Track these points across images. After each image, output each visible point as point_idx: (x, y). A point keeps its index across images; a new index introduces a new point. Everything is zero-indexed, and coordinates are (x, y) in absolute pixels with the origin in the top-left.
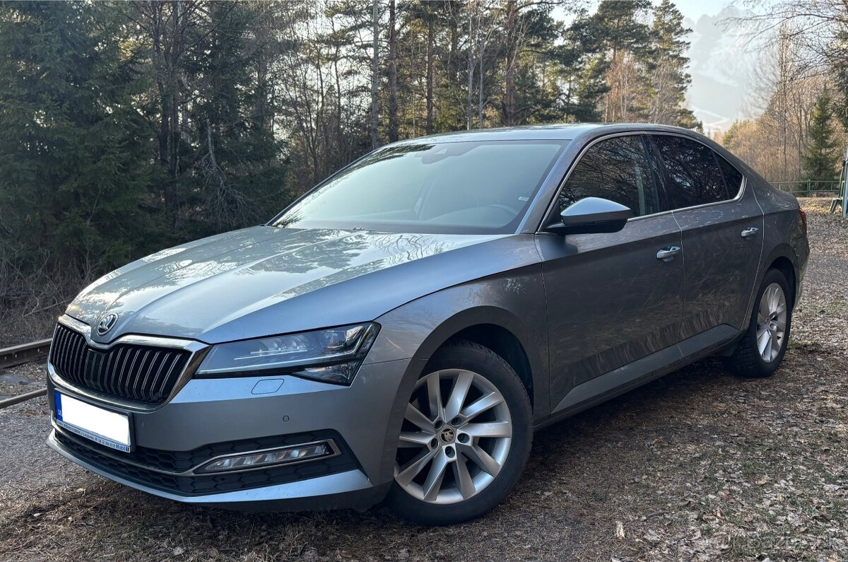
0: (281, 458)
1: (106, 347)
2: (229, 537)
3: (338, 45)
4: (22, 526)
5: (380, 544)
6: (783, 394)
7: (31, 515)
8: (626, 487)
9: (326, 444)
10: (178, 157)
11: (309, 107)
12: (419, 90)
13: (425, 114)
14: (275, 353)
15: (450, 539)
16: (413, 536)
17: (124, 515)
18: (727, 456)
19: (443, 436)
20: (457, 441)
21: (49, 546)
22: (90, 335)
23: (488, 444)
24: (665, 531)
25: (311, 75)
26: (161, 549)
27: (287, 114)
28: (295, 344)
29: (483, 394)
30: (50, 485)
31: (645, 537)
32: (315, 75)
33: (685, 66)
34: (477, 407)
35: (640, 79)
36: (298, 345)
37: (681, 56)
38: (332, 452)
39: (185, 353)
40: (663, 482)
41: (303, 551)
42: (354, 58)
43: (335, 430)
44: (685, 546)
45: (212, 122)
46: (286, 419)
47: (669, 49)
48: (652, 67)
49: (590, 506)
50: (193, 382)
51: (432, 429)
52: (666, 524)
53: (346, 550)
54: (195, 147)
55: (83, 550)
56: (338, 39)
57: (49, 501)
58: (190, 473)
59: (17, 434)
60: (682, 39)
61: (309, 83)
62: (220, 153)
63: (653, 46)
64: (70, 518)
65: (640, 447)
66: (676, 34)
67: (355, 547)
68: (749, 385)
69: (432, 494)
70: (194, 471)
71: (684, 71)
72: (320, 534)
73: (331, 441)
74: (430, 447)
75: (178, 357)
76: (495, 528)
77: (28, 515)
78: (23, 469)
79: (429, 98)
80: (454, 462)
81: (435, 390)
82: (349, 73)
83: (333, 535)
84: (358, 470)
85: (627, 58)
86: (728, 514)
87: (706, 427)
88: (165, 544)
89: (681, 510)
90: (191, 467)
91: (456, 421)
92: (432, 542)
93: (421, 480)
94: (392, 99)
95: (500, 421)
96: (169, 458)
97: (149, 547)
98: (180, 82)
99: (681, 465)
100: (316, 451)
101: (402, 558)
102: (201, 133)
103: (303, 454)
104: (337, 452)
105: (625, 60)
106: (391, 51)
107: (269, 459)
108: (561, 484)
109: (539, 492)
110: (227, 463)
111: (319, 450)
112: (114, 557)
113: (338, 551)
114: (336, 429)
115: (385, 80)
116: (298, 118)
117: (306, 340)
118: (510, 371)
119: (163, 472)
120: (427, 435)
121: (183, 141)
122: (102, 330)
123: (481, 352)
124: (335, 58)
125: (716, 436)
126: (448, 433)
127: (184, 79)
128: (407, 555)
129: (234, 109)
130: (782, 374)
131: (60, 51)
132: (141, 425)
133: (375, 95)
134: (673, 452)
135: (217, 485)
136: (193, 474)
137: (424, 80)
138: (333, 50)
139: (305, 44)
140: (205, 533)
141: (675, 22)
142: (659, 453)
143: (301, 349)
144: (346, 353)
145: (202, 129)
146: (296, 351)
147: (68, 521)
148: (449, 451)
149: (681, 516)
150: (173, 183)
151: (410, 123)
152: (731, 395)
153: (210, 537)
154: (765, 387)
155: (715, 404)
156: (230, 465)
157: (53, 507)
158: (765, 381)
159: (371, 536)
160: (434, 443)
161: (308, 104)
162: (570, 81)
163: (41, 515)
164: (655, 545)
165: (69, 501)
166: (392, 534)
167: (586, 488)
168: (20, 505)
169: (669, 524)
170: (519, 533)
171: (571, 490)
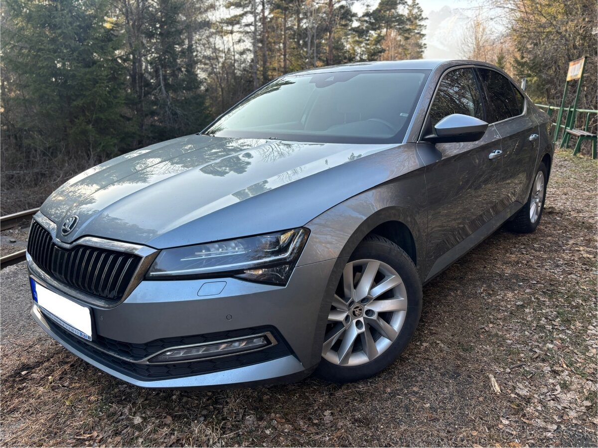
3: (232, 24)
4: (10, 387)
5: (307, 405)
6: (549, 246)
7: (20, 373)
8: (482, 336)
9: (266, 338)
10: (143, 88)
11: (218, 60)
12: (279, 50)
13: (282, 64)
14: (217, 255)
15: (362, 398)
16: (331, 394)
18: (541, 304)
19: (354, 312)
20: (365, 315)
21: (29, 411)
22: (55, 234)
23: (387, 316)
24: (530, 383)
25: (218, 42)
26: (123, 417)
27: (205, 64)
28: (233, 245)
29: (385, 277)
30: (40, 339)
31: (517, 391)
32: (220, 42)
33: (423, 38)
34: (379, 290)
35: (400, 46)
37: (422, 33)
38: (269, 342)
39: (138, 258)
40: (507, 330)
41: (244, 416)
43: (272, 326)
44: (552, 401)
45: (162, 67)
46: (229, 317)
47: (415, 29)
48: (407, 38)
49: (460, 356)
50: (144, 284)
51: (346, 308)
52: (528, 377)
53: (279, 413)
54: (153, 82)
55: (56, 417)
56: (233, 21)
57: (36, 357)
59: (21, 288)
60: (422, 23)
61: (217, 47)
62: (167, 85)
63: (408, 27)
64: (50, 377)
65: (473, 294)
66: (420, 20)
67: (287, 409)
68: (524, 239)
69: (346, 359)
70: (148, 360)
71: (423, 41)
73: (269, 335)
74: (344, 323)
75: (130, 261)
76: (394, 383)
77: (17, 373)
78: (21, 323)
79: (285, 55)
80: (363, 333)
81: (349, 278)
82: (239, 41)
83: (267, 395)
84: (292, 356)
85: (393, 34)
86: (571, 365)
87: (512, 276)
89: (534, 361)
90: (146, 356)
91: (365, 300)
92: (348, 402)
93: (337, 347)
94: (264, 56)
95: (397, 298)
97: (114, 414)
98: (142, 42)
99: (512, 313)
100: (255, 341)
101: (328, 422)
102: (156, 74)
103: (243, 344)
104: (274, 342)
105: (392, 35)
106: (263, 28)
108: (432, 334)
109: (418, 343)
112: (83, 425)
113: (273, 415)
114: (275, 325)
115: (260, 45)
116: (212, 65)
118: (408, 258)
119: (121, 358)
120: (342, 312)
121: (145, 78)
122: (65, 231)
123: (386, 245)
124: (232, 32)
125: (521, 283)
126: (358, 309)
127: (145, 41)
128: (331, 418)
129: (175, 60)
130: (540, 230)
131: (71, 23)
132: (101, 319)
133: (255, 52)
134: (500, 300)
135: (169, 371)
136: (148, 363)
137: (281, 45)
138: (230, 28)
139: (214, 24)
140: (161, 394)
141: (419, 13)
142: (490, 301)
143: (240, 250)
144: (280, 257)
145: (156, 71)
147: (48, 379)
148: (358, 324)
149: (537, 368)
150: (141, 102)
151: (274, 69)
152: (515, 247)
154: (535, 240)
155: (508, 255)
157: (38, 364)
158: (532, 236)
160: (347, 318)
161: (217, 58)
162: (361, 47)
163: (28, 373)
164: (528, 400)
165: (52, 357)
166: (314, 392)
167: (451, 338)
168: (13, 362)
169: (531, 377)
170: (415, 389)
171: (441, 341)
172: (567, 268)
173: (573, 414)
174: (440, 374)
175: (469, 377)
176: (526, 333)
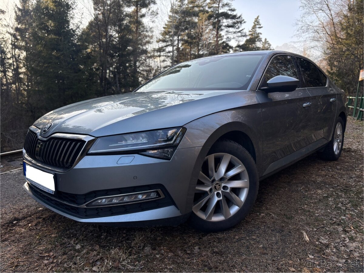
0: (133, 199)
1: (45, 139)
2: (106, 237)
3: (160, 52)
4: (5, 229)
5: (184, 243)
6: (346, 168)
7: (12, 222)
8: (299, 212)
9: (157, 192)
11: (151, 72)
14: (131, 143)
15: (219, 240)
16: (200, 238)
17: (57, 223)
18: (338, 197)
19: (215, 187)
20: (222, 190)
21: (14, 241)
22: (39, 134)
23: (237, 191)
24: (329, 237)
25: (151, 62)
26: (69, 245)
28: (141, 139)
29: (235, 166)
30: (27, 206)
31: (320, 241)
32: (153, 62)
34: (232, 173)
36: (143, 139)
38: (160, 196)
39: (83, 142)
40: (316, 209)
41: (144, 247)
42: (166, 56)
44: (343, 247)
45: (118, 74)
46: (135, 178)
49: (285, 222)
50: (86, 158)
51: (210, 184)
52: (328, 233)
53: (166, 247)
55: (30, 244)
56: (160, 50)
57: (23, 215)
58: (84, 206)
59: (21, 181)
64: (29, 225)
65: (295, 190)
67: (171, 245)
68: (332, 163)
69: (210, 217)
70: (86, 205)
72: (152, 236)
73: (159, 190)
74: (209, 193)
75: (79, 144)
76: (241, 234)
78: (18, 198)
80: (221, 200)
81: (212, 164)
82: (164, 61)
83: (160, 237)
84: (173, 206)
86: (357, 228)
87: (321, 182)
88: (72, 242)
89: (332, 225)
90: (85, 203)
91: (222, 179)
92: (211, 243)
93: (204, 209)
95: (243, 180)
96: (73, 198)
97: (64, 244)
98: (108, 60)
99: (320, 200)
100: (151, 195)
101: (196, 252)
103: (144, 197)
104: (163, 196)
106: (178, 54)
107: (126, 199)
108: (267, 209)
109: (258, 214)
110: (103, 201)
111: (153, 195)
112: (44, 249)
113: (162, 247)
114: (162, 183)
117: (147, 136)
118: (249, 155)
119: (70, 205)
120: (208, 186)
122: (45, 131)
124: (160, 56)
125: (327, 186)
126: (218, 185)
128: (199, 250)
129: (126, 70)
130: (341, 159)
132: (60, 180)
134: (313, 193)
135: (98, 213)
136: (85, 207)
138: (159, 54)
139: (149, 51)
140: (95, 235)
142: (306, 194)
143: (145, 141)
144: (168, 143)
145: (115, 76)
146: (142, 142)
148: (218, 195)
149: (334, 229)
152: (324, 168)
153: (97, 237)
154: (338, 164)
155: (320, 171)
156: (105, 202)
157: (24, 218)
158: (336, 162)
159: (179, 238)
160: (211, 190)
163: (17, 222)
164: (327, 246)
165: (33, 215)
166: (189, 237)
167: (280, 211)
168: (9, 216)
169: (330, 233)
170: (254, 237)
171: (273, 213)
172: (357, 179)
173: (356, 254)
174: (271, 230)
175: (290, 232)
176: (328, 210)
